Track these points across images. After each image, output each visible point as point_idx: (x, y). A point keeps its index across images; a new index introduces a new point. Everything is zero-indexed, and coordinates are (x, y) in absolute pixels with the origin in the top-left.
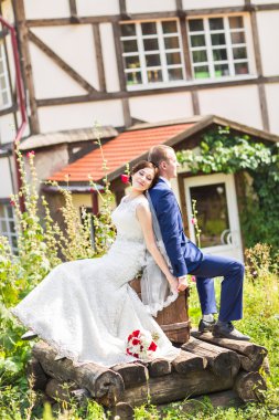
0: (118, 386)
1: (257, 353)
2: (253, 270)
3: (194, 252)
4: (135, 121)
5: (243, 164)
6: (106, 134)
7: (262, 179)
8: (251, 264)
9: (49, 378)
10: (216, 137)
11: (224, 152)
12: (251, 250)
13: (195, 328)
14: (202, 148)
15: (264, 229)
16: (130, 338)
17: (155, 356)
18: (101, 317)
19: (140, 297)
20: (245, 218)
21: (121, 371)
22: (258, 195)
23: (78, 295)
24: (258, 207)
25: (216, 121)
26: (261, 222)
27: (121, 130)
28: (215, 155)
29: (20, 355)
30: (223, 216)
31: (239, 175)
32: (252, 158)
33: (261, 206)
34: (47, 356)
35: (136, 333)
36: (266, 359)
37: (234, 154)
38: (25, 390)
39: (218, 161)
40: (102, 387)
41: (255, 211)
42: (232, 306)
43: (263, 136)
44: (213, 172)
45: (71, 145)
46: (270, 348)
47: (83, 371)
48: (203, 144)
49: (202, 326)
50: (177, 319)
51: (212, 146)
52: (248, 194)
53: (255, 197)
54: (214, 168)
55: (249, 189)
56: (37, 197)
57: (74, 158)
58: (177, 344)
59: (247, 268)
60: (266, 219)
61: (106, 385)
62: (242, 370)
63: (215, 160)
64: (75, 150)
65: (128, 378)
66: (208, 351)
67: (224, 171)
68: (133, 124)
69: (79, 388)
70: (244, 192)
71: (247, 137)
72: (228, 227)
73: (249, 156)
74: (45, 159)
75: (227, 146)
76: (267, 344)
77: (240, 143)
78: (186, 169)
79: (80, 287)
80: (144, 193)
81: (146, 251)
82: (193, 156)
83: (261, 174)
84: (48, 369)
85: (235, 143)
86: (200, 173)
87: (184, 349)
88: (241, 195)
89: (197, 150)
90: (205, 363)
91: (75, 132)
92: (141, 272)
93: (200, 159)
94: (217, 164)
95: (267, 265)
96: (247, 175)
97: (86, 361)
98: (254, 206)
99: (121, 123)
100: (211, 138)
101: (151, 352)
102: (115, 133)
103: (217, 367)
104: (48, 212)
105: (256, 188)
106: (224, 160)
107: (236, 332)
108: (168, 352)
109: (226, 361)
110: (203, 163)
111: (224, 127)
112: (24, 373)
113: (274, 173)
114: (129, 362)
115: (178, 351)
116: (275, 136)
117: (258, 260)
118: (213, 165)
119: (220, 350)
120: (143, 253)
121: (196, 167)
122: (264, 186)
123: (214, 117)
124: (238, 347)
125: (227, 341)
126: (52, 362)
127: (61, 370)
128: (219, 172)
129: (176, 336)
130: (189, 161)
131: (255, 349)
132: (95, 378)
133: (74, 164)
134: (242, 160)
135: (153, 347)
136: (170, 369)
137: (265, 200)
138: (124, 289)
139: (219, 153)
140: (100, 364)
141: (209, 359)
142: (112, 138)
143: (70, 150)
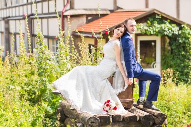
0: (97, 124)
1: (162, 117)
2: (165, 80)
3: (139, 68)
4: (118, 8)
5: (166, 33)
6: (104, 12)
7: (174, 40)
8: (164, 77)
9: (66, 117)
10: (155, 19)
11: (157, 26)
12: (165, 71)
13: (135, 103)
14: (148, 23)
15: (172, 63)
16: (105, 103)
17: (115, 113)
18: (93, 92)
19: (112, 85)
20: (164, 57)
21: (99, 118)
22: (171, 48)
23: (83, 81)
24: (170, 53)
25: (156, 11)
26: (171, 60)
27: (111, 11)
28: (153, 27)
29: (54, 105)
30: (153, 56)
31: (163, 37)
32: (170, 30)
33: (172, 53)
34: (67, 107)
35: (108, 102)
36: (166, 120)
37: (162, 27)
38: (55, 122)
39: (154, 30)
40: (90, 123)
41: (169, 54)
42: (153, 95)
43: (176, 21)
44: (151, 35)
45: (88, 15)
46: (168, 116)
47: (82, 116)
48: (149, 22)
49: (138, 102)
50: (128, 97)
51: (152, 23)
52: (166, 46)
53: (169, 48)
54: (152, 33)
55: (167, 44)
56: (70, 35)
57: (88, 21)
58: (126, 109)
59: (162, 79)
60: (174, 59)
61: (92, 123)
62: (154, 124)
63: (153, 29)
64: (90, 18)
65: (102, 121)
66: (140, 114)
67: (157, 35)
68: (117, 9)
69: (79, 123)
70: (164, 45)
71: (169, 21)
72: (155, 60)
73: (169, 29)
74: (75, 20)
75: (159, 23)
76: (167, 114)
77: (165, 23)
78: (139, 32)
79: (85, 77)
80: (119, 38)
81: (117, 65)
82: (143, 26)
83: (174, 38)
84: (66, 113)
85: (163, 23)
86: (145, 34)
87: (129, 111)
88: (163, 46)
89: (145, 24)
90: (138, 119)
91: (91, 9)
92: (114, 74)
93: (146, 28)
94: (154, 31)
95: (171, 79)
96: (167, 37)
97: (84, 112)
98: (168, 52)
99: (112, 8)
100: (152, 19)
101: (114, 111)
102: (109, 12)
103: (143, 121)
104: (73, 43)
105: (170, 44)
106: (157, 30)
107: (154, 107)
108: (121, 112)
109: (148, 119)
110: (147, 30)
111: (159, 15)
112: (56, 114)
113: (180, 39)
114: (104, 114)
115: (126, 112)
116: (182, 22)
117: (168, 76)
118: (152, 31)
119: (146, 114)
120: (115, 66)
121: (144, 31)
122: (174, 44)
123: (155, 9)
124: (154, 113)
125: (149, 110)
126: (68, 110)
127: (72, 114)
128: (154, 35)
129: (126, 105)
130: (141, 28)
131: (162, 115)
132: (87, 119)
133: (88, 24)
134: (165, 31)
135: (115, 109)
136: (122, 120)
137: (174, 50)
138: (105, 81)
139: (155, 26)
140: (90, 113)
141: (140, 117)
142: (107, 14)
143: (87, 17)
